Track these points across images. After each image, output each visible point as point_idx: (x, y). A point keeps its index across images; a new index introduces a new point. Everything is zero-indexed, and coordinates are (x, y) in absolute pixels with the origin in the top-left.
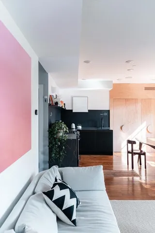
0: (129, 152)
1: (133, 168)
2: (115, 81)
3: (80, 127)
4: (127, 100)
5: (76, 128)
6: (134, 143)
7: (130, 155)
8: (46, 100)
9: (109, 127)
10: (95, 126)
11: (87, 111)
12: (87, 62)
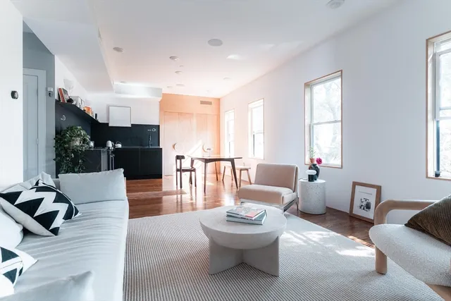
0: (177, 170)
1: (181, 187)
2: (166, 91)
3: (119, 146)
4: (180, 114)
5: (114, 146)
6: (183, 157)
7: (179, 173)
8: (50, 94)
9: (159, 145)
10: (141, 145)
11: (130, 126)
12: (117, 49)
